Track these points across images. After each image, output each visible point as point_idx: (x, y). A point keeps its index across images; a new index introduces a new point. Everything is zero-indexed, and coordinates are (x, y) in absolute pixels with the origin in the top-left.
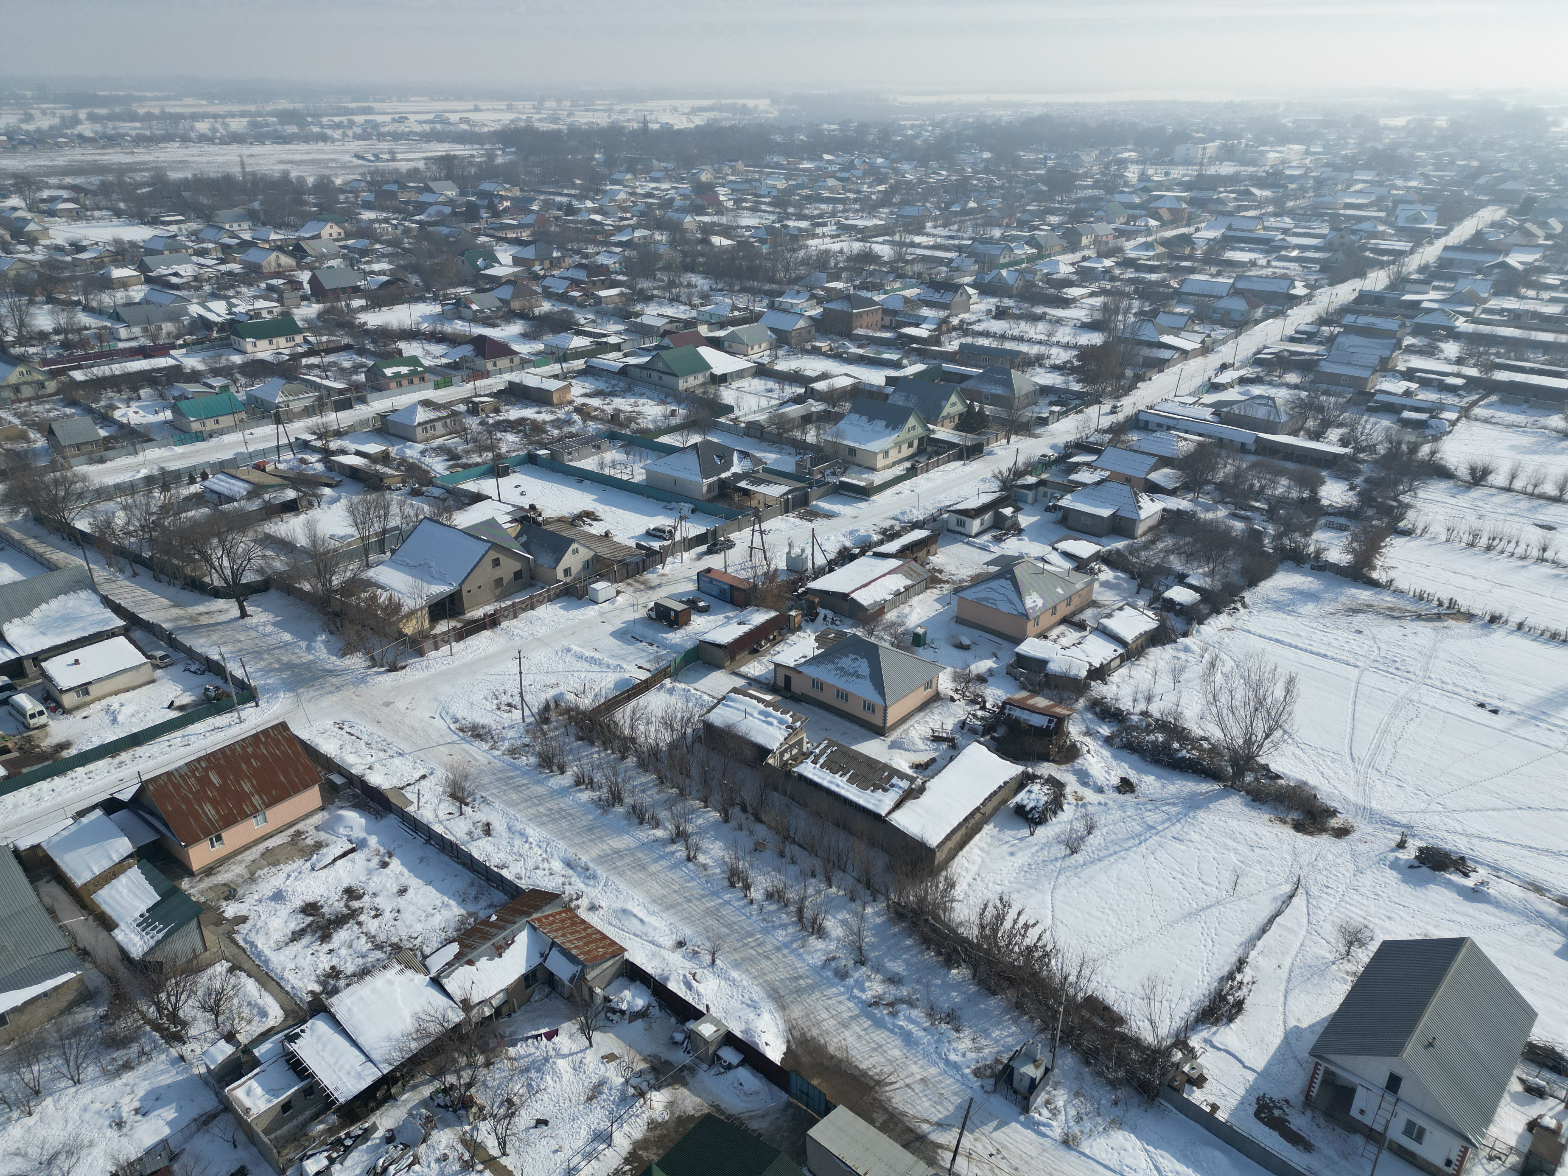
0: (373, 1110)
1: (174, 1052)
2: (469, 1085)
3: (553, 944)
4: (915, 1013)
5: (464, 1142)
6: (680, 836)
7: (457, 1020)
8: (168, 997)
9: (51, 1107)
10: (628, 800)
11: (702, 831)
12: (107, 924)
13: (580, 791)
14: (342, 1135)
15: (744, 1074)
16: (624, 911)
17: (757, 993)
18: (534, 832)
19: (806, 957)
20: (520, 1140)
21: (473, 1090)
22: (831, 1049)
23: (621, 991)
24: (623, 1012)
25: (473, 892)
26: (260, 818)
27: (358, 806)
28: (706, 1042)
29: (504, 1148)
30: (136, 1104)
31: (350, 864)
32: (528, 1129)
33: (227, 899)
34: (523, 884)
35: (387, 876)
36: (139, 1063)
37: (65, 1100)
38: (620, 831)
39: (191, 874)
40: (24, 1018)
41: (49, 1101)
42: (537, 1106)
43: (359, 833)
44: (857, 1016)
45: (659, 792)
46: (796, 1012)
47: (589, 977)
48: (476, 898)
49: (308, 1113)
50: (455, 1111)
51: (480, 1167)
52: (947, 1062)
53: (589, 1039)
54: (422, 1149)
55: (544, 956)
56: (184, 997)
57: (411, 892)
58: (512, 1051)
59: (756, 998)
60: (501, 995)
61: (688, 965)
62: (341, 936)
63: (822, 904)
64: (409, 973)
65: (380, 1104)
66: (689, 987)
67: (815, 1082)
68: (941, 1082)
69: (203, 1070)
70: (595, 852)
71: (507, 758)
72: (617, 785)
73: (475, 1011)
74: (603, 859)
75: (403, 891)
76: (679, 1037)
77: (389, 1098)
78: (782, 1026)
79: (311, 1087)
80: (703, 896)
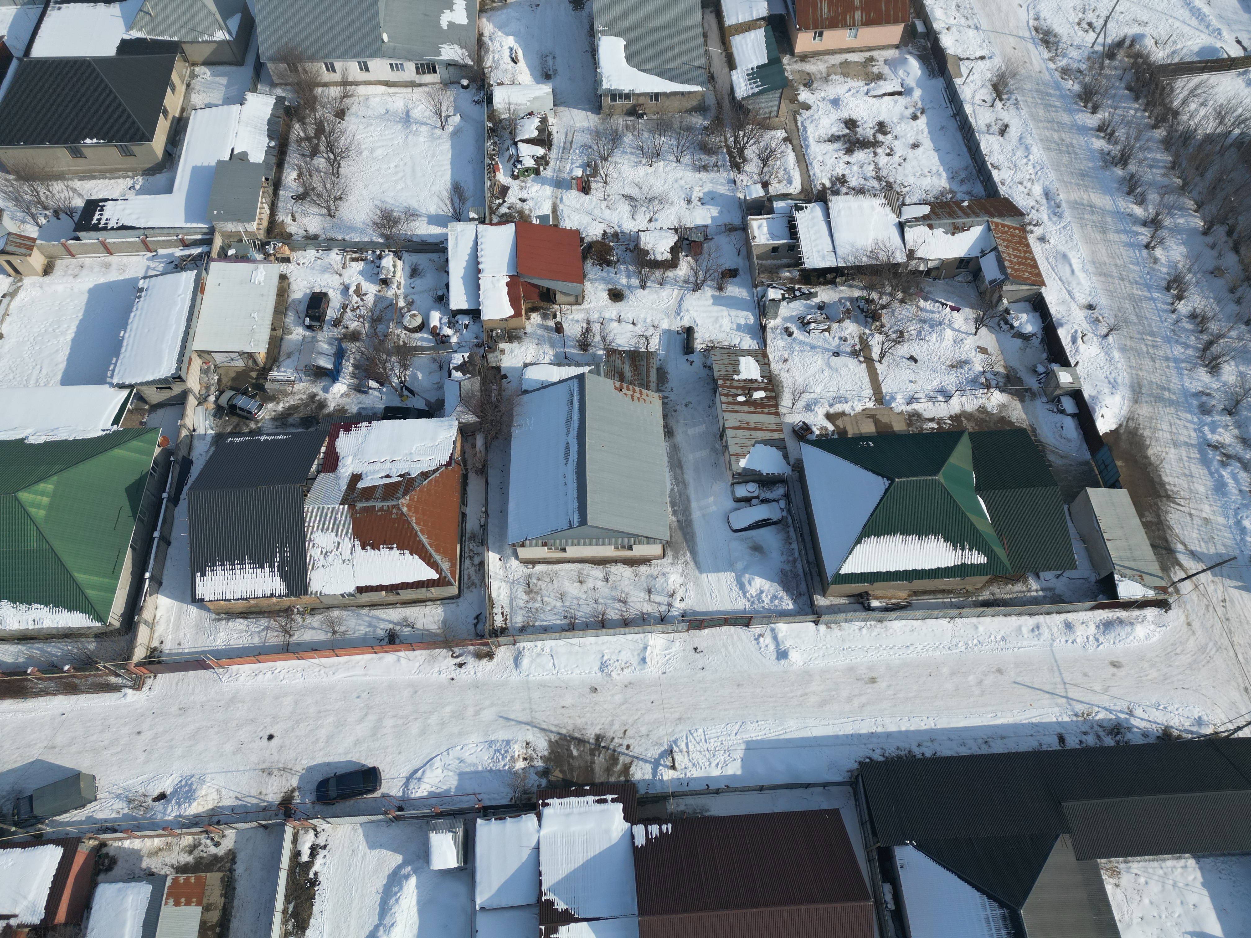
0: (820, 284)
1: (732, 175)
2: (884, 307)
3: (995, 249)
4: (1243, 475)
5: (861, 338)
6: (1154, 223)
7: (900, 261)
8: (744, 136)
9: (661, 168)
10: (1132, 167)
11: (1176, 230)
12: (731, 64)
13: (1098, 137)
14: (797, 287)
15: (1070, 424)
16: (1065, 256)
17: (1124, 378)
18: (1037, 152)
19: (1186, 379)
20: (894, 360)
21: (884, 311)
22: (1150, 452)
23: (1022, 312)
24: (1012, 327)
25: (963, 175)
26: (853, 32)
27: (923, 58)
28: (1058, 385)
29: (882, 358)
30: (701, 195)
31: (892, 104)
32: (903, 357)
33: (805, 85)
34: (1003, 190)
35: (912, 128)
36: (712, 170)
37: (669, 168)
38: (1106, 190)
39: (792, 54)
40: (667, 103)
41: (661, 163)
42: (917, 347)
43: (911, 82)
44: (1192, 445)
45: (1163, 175)
46: (1144, 410)
47: (1005, 288)
48: (962, 181)
49: (784, 261)
50: (866, 317)
51: (862, 359)
52: (1238, 523)
53: (977, 329)
54: (835, 326)
55: (983, 253)
56: (752, 142)
57: (921, 149)
58: (922, 303)
59: (1120, 380)
60: (937, 262)
61: (1085, 325)
62: (860, 156)
63: (1234, 349)
64: (888, 209)
65: (826, 283)
66: (1074, 340)
67: (1119, 463)
68: (1220, 530)
69: (742, 197)
70: (1075, 195)
71: (1057, 75)
72: (1132, 148)
73: (914, 262)
74: (1076, 206)
75: (915, 146)
76: (1041, 369)
77: (833, 282)
78: (1124, 412)
79: (794, 246)
80: (1136, 283)
